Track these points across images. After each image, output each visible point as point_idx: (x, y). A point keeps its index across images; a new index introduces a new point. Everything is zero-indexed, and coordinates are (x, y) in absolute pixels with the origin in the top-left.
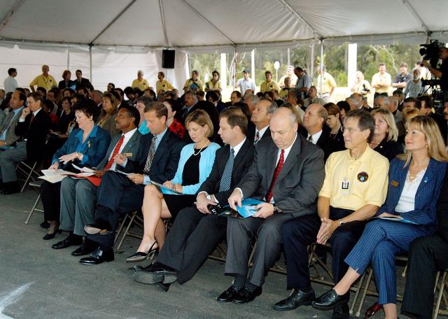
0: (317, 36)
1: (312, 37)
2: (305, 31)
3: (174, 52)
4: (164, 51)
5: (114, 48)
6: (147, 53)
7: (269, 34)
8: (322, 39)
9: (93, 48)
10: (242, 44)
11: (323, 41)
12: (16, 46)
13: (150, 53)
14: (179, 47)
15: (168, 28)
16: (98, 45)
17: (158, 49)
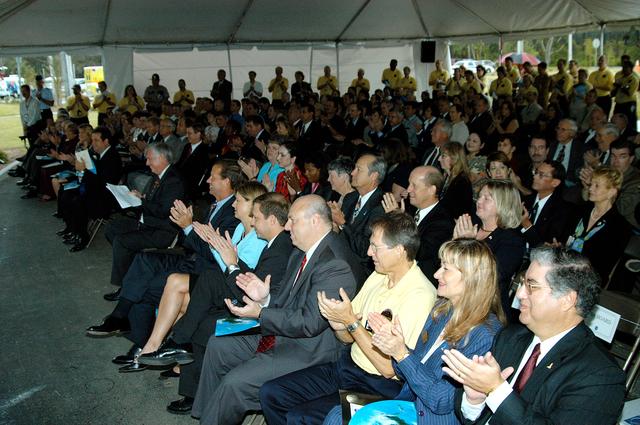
0: (595, 20)
1: (589, 22)
2: (579, 15)
3: (434, 43)
4: (423, 42)
5: (364, 43)
6: (403, 45)
7: (537, 21)
8: (602, 24)
9: (340, 44)
10: (507, 33)
11: (604, 26)
12: (255, 48)
13: (407, 46)
14: (441, 37)
15: (423, 16)
16: (345, 40)
17: (417, 40)
